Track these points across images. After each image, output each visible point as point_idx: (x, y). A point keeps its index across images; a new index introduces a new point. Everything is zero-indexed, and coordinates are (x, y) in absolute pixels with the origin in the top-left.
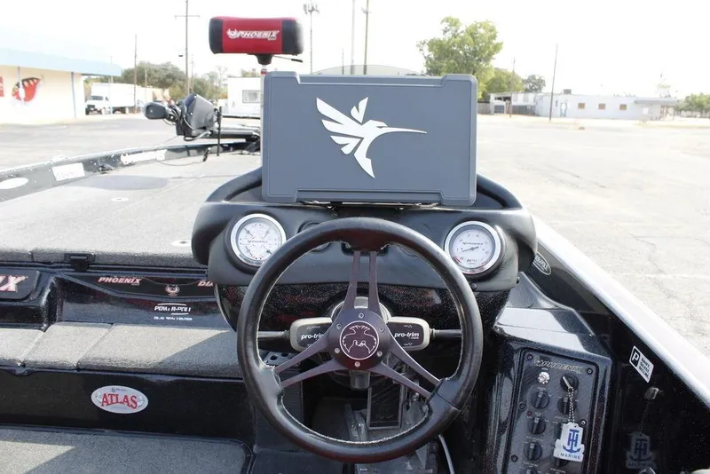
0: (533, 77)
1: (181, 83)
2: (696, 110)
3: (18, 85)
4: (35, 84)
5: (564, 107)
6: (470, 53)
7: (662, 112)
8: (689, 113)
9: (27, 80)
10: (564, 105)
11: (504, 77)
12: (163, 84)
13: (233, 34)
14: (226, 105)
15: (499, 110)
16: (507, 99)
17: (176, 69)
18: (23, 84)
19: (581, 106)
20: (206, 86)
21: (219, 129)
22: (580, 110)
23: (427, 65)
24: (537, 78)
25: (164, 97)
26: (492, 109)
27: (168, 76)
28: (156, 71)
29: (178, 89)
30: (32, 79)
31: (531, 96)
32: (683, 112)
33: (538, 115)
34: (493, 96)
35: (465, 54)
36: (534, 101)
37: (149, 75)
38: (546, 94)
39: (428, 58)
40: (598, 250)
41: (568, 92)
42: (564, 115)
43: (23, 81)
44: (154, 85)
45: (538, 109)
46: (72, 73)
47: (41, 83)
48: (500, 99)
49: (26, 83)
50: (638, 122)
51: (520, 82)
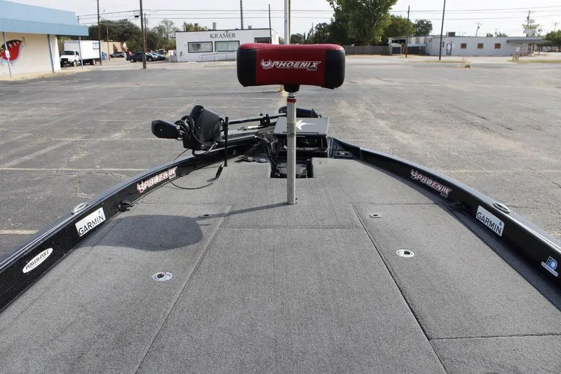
0: (422, 22)
1: (136, 36)
2: (554, 45)
3: (3, 46)
4: (18, 46)
5: (449, 48)
6: (371, 5)
7: (529, 49)
8: (549, 48)
9: (11, 42)
10: (449, 45)
11: (398, 23)
12: (121, 38)
13: (266, 65)
14: (175, 54)
15: (396, 51)
16: (403, 42)
17: (131, 25)
18: (8, 46)
19: (464, 46)
20: (157, 38)
21: (226, 137)
22: (463, 50)
23: (336, 15)
24: (425, 23)
25: (123, 49)
26: (391, 50)
27: (126, 32)
28: (115, 28)
29: (134, 42)
30: (15, 41)
31: (422, 39)
32: (544, 47)
33: (428, 55)
34: (390, 40)
35: (367, 6)
36: (425, 43)
37: (110, 31)
38: (434, 37)
39: (337, 10)
40: (535, 203)
41: (452, 34)
42: (449, 54)
43: (8, 43)
44: (115, 39)
45: (427, 49)
46: (48, 35)
47: (23, 44)
48: (396, 42)
49: (10, 45)
50: (511, 58)
51: (412, 27)
